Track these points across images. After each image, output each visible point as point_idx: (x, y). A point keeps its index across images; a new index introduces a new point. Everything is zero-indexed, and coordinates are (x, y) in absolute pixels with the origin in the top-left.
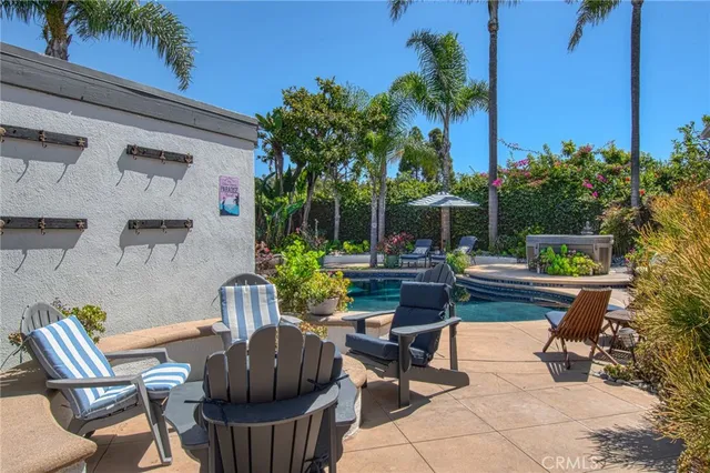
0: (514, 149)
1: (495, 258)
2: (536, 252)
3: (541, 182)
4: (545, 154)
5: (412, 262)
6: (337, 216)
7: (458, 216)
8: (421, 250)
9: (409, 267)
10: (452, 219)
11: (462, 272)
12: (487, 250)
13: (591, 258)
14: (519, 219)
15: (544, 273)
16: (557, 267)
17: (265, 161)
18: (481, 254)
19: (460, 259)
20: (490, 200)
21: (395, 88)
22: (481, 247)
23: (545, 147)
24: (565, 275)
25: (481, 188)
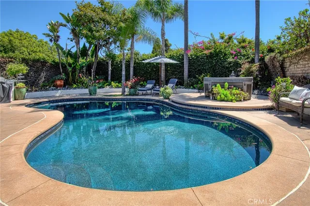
0: (196, 36)
1: (187, 90)
2: (210, 87)
3: (210, 51)
4: (211, 38)
5: (144, 92)
6: (110, 69)
7: (169, 69)
8: (149, 86)
9: (143, 95)
10: (166, 70)
11: (168, 98)
12: (183, 86)
13: (242, 90)
14: (199, 70)
15: (215, 99)
16: (222, 96)
17: (72, 41)
18: (180, 88)
19: (167, 91)
20: (185, 60)
21: (138, 5)
22: (180, 84)
23: (211, 34)
24: (227, 101)
25: (180, 55)
